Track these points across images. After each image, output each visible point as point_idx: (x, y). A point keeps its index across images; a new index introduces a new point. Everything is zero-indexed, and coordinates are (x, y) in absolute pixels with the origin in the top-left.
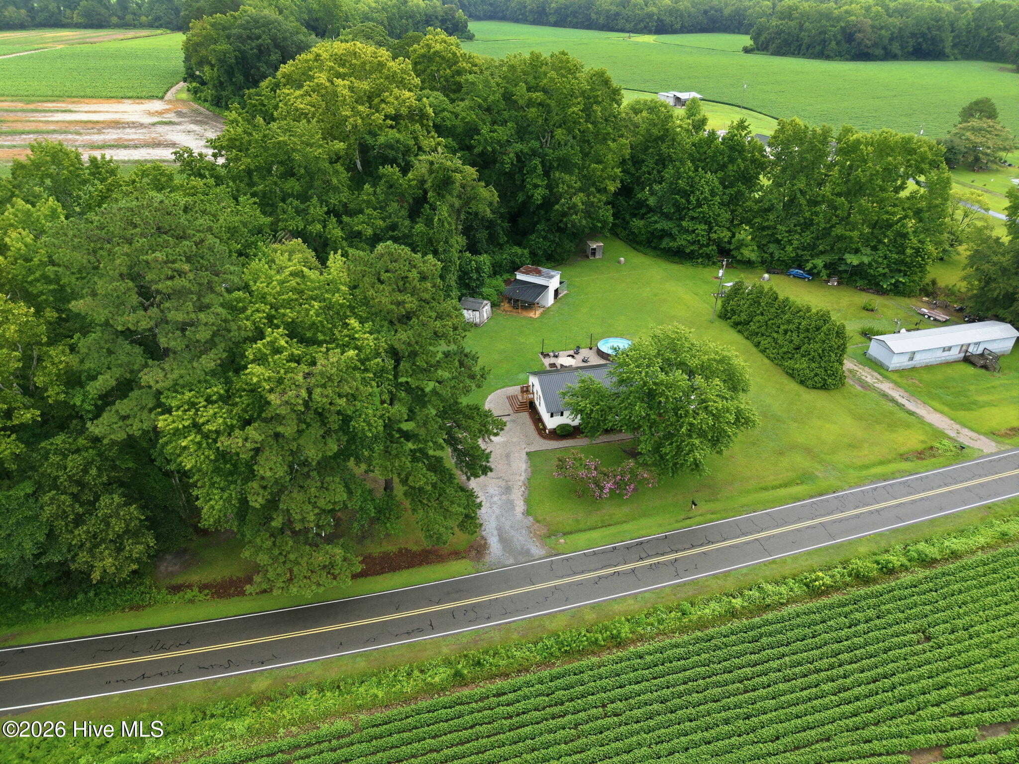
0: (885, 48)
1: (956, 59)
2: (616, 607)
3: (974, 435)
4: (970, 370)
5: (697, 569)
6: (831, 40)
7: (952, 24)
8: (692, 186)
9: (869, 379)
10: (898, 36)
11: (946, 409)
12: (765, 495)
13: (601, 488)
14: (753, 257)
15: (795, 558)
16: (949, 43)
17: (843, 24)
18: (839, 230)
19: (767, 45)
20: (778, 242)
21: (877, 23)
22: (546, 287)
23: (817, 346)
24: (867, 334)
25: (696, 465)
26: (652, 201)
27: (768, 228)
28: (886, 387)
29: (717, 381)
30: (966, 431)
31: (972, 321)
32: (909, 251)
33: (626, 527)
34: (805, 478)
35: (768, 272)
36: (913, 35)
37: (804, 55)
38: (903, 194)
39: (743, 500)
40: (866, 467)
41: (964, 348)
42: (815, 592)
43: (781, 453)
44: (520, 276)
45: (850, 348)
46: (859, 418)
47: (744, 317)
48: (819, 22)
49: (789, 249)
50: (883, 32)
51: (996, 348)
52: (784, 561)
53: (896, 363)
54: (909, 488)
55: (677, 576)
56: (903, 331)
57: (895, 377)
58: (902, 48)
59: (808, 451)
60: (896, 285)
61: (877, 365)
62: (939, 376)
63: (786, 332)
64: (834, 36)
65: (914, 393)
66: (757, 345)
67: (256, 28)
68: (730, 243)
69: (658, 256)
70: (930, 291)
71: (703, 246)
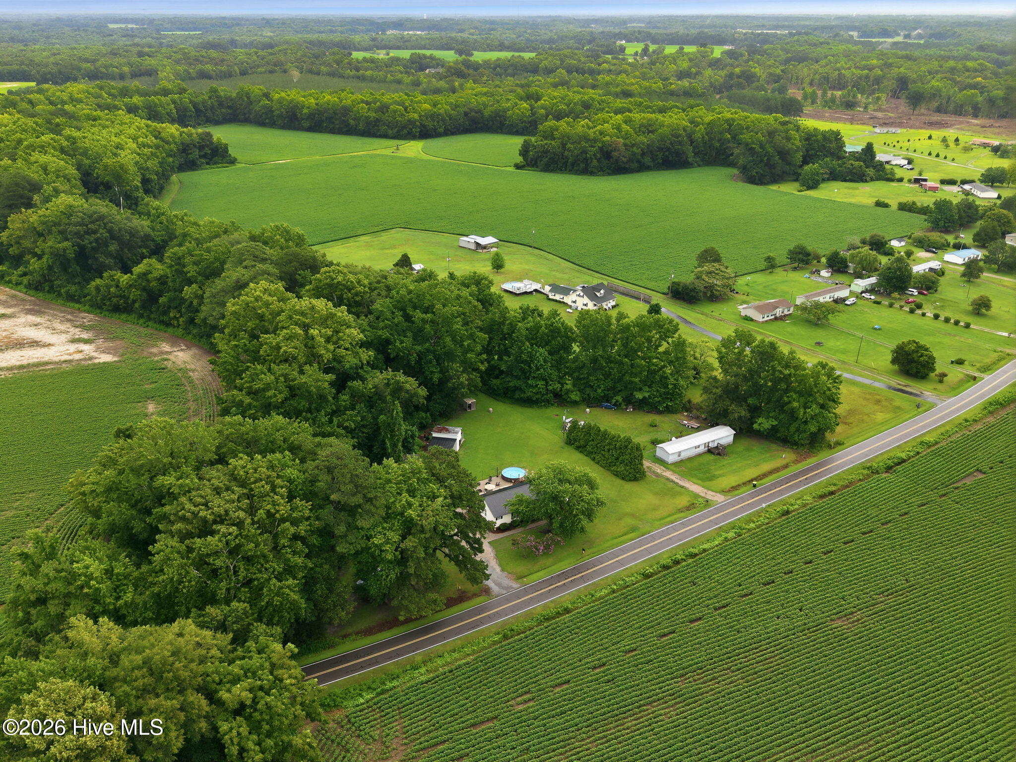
0: (639, 161)
1: (699, 166)
2: (563, 599)
3: (713, 494)
4: (712, 457)
5: (593, 578)
6: (592, 159)
7: (690, 136)
8: (531, 357)
9: (659, 471)
10: (649, 151)
11: (700, 482)
12: (616, 541)
13: (538, 550)
14: (577, 399)
15: (636, 565)
16: (691, 154)
17: (600, 145)
18: (627, 378)
19: (536, 162)
20: (592, 387)
21: (628, 142)
22: (455, 440)
23: (627, 457)
24: (655, 442)
25: (582, 528)
26: (503, 368)
27: (584, 378)
28: (668, 474)
29: (585, 486)
30: (710, 492)
31: (712, 426)
32: (670, 386)
33: (553, 567)
34: (633, 529)
35: (589, 407)
36: (660, 149)
37: (571, 171)
38: (661, 349)
39: (607, 545)
40: (663, 519)
41: (707, 445)
42: (647, 576)
43: (620, 519)
44: (435, 435)
45: (645, 454)
46: (656, 494)
47: (582, 442)
48: (579, 143)
49: (599, 391)
50: (635, 149)
51: (724, 442)
52: (631, 567)
53: (671, 459)
54: (684, 525)
55: (585, 582)
56: (674, 439)
57: (672, 467)
58: (653, 160)
59: (633, 516)
60: (667, 406)
61: (662, 462)
62: (695, 464)
63: (609, 450)
64: (594, 155)
65: (683, 475)
66: (594, 459)
67: (91, 223)
68: (561, 390)
69: (513, 403)
70: (688, 408)
71: (544, 395)
